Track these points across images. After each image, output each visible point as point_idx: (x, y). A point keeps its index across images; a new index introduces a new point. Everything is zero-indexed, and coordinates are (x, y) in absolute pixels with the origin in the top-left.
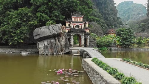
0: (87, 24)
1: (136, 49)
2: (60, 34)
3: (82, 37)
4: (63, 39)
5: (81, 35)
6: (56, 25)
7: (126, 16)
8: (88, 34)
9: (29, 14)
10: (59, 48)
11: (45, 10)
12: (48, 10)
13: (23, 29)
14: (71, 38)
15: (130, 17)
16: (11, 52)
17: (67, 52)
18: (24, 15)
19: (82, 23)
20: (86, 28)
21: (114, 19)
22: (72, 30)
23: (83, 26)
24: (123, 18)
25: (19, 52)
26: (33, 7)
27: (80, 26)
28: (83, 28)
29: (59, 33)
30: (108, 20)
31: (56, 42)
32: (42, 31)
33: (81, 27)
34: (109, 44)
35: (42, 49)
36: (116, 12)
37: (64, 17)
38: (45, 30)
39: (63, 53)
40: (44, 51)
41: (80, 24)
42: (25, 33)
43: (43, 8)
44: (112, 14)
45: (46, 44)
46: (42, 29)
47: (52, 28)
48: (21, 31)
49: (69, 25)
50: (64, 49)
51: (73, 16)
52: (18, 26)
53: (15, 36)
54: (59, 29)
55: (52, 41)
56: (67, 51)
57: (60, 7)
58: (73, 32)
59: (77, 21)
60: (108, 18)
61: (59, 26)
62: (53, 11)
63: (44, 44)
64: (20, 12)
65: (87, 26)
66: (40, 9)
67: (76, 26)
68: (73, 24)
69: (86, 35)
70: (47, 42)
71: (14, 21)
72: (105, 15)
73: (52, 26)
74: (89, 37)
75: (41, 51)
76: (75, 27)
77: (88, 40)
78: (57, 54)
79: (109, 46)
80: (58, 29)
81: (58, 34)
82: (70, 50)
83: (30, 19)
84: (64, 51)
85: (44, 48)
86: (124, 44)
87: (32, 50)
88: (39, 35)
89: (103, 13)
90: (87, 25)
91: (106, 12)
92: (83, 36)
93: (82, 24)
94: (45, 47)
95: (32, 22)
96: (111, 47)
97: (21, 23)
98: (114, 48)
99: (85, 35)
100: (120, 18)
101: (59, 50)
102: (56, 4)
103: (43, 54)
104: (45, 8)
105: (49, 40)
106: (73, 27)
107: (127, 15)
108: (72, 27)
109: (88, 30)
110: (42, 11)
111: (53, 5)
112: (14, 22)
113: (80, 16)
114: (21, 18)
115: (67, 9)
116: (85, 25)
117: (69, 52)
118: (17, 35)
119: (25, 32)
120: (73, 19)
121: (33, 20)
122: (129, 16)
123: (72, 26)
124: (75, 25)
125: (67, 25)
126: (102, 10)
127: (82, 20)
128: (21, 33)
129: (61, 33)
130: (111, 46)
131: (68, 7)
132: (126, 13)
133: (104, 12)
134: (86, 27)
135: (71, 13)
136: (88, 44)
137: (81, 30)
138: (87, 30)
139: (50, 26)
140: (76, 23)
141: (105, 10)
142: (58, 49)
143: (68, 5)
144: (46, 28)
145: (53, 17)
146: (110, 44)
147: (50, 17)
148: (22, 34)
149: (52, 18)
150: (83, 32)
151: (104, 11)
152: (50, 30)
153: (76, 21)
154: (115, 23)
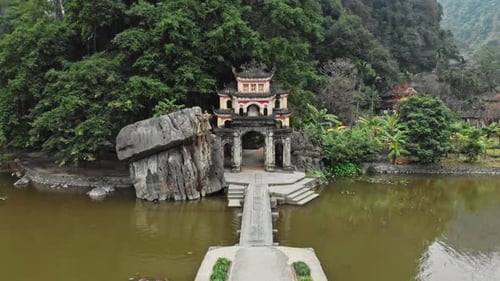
0: (285, 99)
1: (458, 170)
2: (194, 139)
3: (266, 140)
4: (203, 153)
5: (265, 133)
6: (182, 113)
7: (478, 21)
8: (285, 132)
9: (111, 78)
10: (192, 181)
11: (156, 66)
12: (162, 66)
13: (92, 124)
14: (233, 143)
15: (494, 25)
16: (66, 186)
17: (214, 190)
18: (94, 81)
19: (267, 99)
20: (281, 114)
21: (425, 37)
22: (237, 120)
23: (271, 106)
24: (469, 27)
25: (86, 184)
26: (121, 56)
27: (262, 106)
28: (270, 112)
29: (191, 137)
30: (404, 44)
31: (183, 162)
32: (139, 135)
33: (266, 110)
34: (364, 154)
35: (143, 183)
36: (435, 12)
37: (213, 81)
38: (149, 132)
39: (204, 194)
40: (148, 189)
41: (262, 102)
42: (98, 136)
43: (148, 59)
44: (421, 19)
45: (154, 169)
46: (139, 130)
47: (172, 121)
48: (87, 131)
49: (229, 104)
50: (207, 181)
51: (239, 78)
52: (81, 114)
53: (72, 144)
54: (192, 123)
55: (170, 159)
56: (216, 187)
57: (202, 52)
58: (239, 125)
59: (253, 91)
60: (405, 36)
61: (192, 115)
62: (178, 66)
63: (149, 171)
64: (84, 75)
65: (285, 107)
66: (140, 61)
67: (248, 109)
68: (240, 102)
69: (280, 133)
70: (158, 162)
71: (66, 103)
72: (394, 26)
73: (172, 114)
74: (288, 139)
75: (141, 189)
76: (245, 111)
77: (287, 150)
78: (184, 198)
79: (365, 161)
80: (187, 123)
81: (187, 139)
82: (224, 185)
83: (113, 93)
84: (205, 187)
85: (147, 182)
86: (415, 153)
87: (121, 181)
88: (131, 146)
89: (385, 19)
90: (284, 104)
91: (399, 15)
92: (271, 138)
93: (267, 102)
94: (152, 178)
95: (118, 104)
96: (373, 164)
97: (87, 107)
98: (381, 167)
99: (275, 133)
100: (450, 35)
101: (190, 187)
102: (187, 45)
103: (146, 197)
104: (155, 58)
105: (162, 158)
106: (241, 110)
107: (482, 18)
108: (237, 111)
109: (287, 120)
110: (146, 69)
111: (179, 50)
112: (69, 107)
113: (262, 77)
114: (87, 91)
115: (221, 58)
116: (277, 104)
117: (222, 189)
118: (78, 140)
119: (97, 132)
120: (240, 87)
121: (122, 97)
122: (489, 21)
123: (237, 107)
124: (245, 107)
125: (223, 104)
126: (384, 9)
127: (266, 87)
128: (87, 135)
129: (197, 137)
130: (371, 161)
131: (224, 49)
132: (479, 9)
133: (389, 16)
134: (281, 107)
135: (234, 70)
136: (287, 160)
137: (266, 120)
138: (284, 118)
139: (166, 116)
140: (248, 99)
141: (395, 10)
142: (187, 184)
143: (224, 45)
144: (152, 124)
145: (181, 83)
146: (369, 153)
147: (171, 84)
148: (89, 138)
149: (176, 87)
150: (269, 125)
151: (390, 12)
152: (164, 129)
153: (250, 91)
154: (429, 53)
